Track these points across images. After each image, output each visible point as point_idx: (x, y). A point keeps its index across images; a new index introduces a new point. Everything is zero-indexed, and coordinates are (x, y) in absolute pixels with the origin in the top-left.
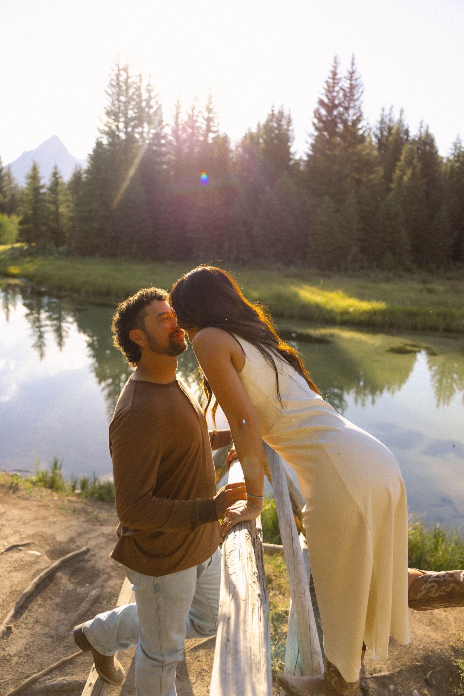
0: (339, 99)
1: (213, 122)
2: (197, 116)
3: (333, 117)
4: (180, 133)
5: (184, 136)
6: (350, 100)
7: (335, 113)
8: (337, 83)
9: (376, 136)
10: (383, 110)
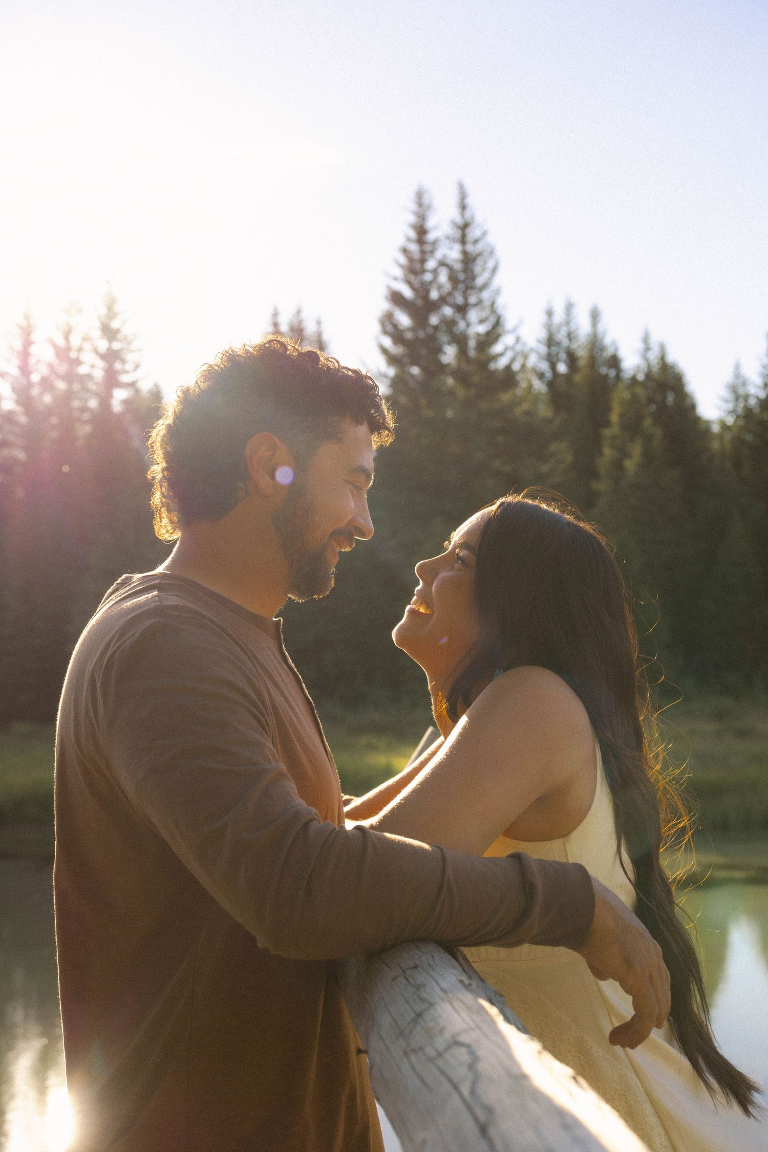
0: (440, 287)
1: (123, 361)
2: (80, 350)
3: (430, 331)
4: (35, 392)
5: (47, 399)
6: (467, 288)
7: (434, 320)
8: (432, 252)
9: (541, 376)
10: (550, 313)
